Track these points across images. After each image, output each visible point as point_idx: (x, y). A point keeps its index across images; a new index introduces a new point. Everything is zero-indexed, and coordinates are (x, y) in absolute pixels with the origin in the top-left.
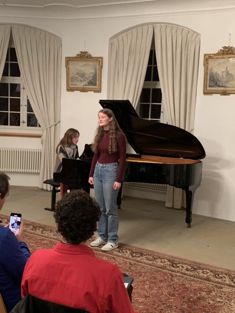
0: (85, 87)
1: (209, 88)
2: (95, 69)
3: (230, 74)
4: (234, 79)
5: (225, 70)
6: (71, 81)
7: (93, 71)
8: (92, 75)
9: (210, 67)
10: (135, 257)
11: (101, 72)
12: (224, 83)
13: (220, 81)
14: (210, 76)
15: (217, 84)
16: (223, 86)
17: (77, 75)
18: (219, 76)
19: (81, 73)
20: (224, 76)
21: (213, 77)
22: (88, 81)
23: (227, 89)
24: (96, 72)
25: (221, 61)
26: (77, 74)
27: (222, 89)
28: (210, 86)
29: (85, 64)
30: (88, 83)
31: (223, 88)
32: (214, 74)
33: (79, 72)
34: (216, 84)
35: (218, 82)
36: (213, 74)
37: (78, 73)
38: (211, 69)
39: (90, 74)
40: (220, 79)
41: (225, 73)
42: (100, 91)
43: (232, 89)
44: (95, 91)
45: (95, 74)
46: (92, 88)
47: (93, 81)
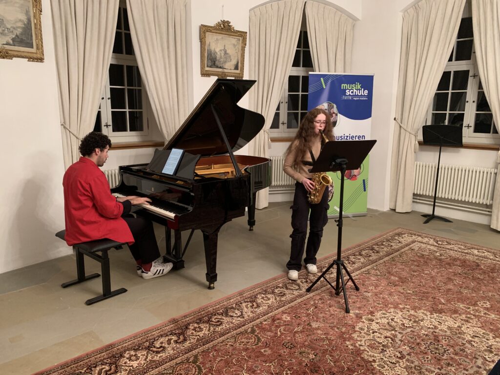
0: (7, 47)
1: (207, 69)
3: (227, 54)
4: (231, 60)
5: (223, 48)
7: (24, 18)
8: (20, 24)
9: (207, 43)
11: (41, 21)
12: (222, 63)
14: (207, 53)
15: (216, 64)
16: (220, 68)
18: (217, 55)
20: (223, 55)
21: (211, 55)
22: (14, 36)
23: (225, 71)
24: (29, 20)
25: (220, 37)
27: (220, 70)
28: (207, 66)
30: (13, 40)
31: (221, 69)
32: (212, 52)
34: (214, 64)
35: (217, 62)
36: (211, 52)
38: (209, 45)
39: (16, 22)
40: (218, 58)
41: (223, 52)
42: (41, 60)
43: (230, 71)
44: (32, 59)
45: (28, 23)
46: (23, 52)
47: (24, 38)
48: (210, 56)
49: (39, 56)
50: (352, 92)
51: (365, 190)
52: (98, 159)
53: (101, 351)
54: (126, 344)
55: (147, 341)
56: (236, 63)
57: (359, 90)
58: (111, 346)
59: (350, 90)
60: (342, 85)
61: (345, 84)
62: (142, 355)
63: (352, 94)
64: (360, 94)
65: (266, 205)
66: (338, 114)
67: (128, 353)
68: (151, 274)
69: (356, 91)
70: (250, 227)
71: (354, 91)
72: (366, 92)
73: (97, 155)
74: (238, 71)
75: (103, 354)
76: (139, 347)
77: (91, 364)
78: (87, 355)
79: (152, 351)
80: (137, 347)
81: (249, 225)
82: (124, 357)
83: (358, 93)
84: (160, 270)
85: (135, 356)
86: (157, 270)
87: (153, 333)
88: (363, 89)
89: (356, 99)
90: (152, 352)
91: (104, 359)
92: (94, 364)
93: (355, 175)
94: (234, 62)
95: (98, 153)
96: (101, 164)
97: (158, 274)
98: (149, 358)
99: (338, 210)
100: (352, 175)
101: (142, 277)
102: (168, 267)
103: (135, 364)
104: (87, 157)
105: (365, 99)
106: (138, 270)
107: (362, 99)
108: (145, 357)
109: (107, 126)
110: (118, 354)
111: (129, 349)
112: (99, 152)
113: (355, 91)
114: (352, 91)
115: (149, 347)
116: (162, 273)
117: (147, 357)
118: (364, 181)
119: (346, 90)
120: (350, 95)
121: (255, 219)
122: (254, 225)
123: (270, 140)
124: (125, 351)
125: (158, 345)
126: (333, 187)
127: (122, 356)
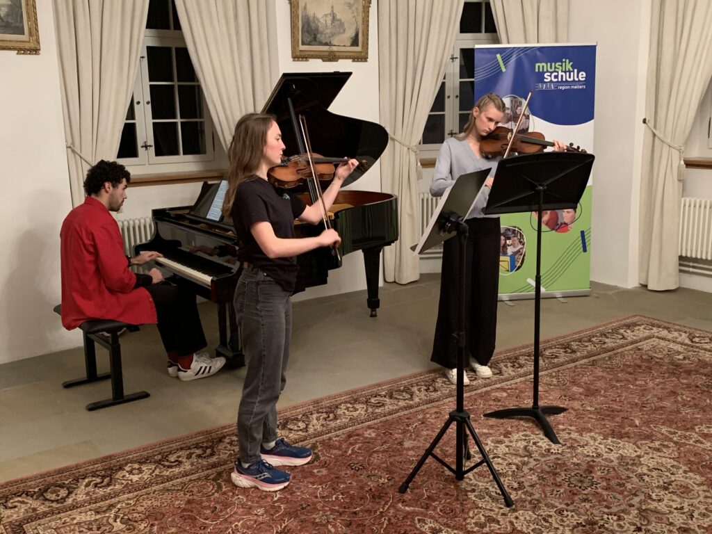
1: (302, 48)
3: (338, 20)
4: (344, 30)
5: (329, 12)
9: (301, 4)
12: (330, 37)
13: (322, 33)
14: (302, 22)
15: (317, 39)
16: (326, 44)
18: (319, 24)
20: (329, 22)
21: (309, 24)
23: (335, 49)
27: (326, 48)
28: (303, 44)
31: (328, 47)
32: (311, 19)
34: (315, 38)
35: (319, 36)
36: (308, 19)
38: (305, 8)
40: (321, 29)
41: (329, 19)
42: (35, 51)
43: (343, 49)
44: (22, 50)
46: (10, 41)
47: (10, 21)
48: (306, 26)
49: (32, 45)
50: (556, 77)
51: (585, 250)
52: (109, 199)
53: (95, 462)
54: (131, 457)
55: (160, 454)
56: (354, 35)
57: (570, 72)
58: (110, 457)
59: (552, 73)
60: (537, 65)
61: (541, 63)
62: (147, 469)
63: (556, 80)
64: (572, 79)
65: (415, 277)
66: (531, 116)
67: (130, 466)
68: (191, 373)
69: (564, 74)
70: (372, 311)
71: (557, 75)
72: (583, 75)
73: (107, 192)
74: (358, 49)
75: (97, 465)
76: (147, 460)
77: (80, 476)
78: (77, 466)
79: (162, 465)
80: (144, 460)
81: (369, 307)
82: (124, 470)
83: (566, 77)
84: (206, 367)
85: (138, 469)
86: (201, 368)
87: (172, 445)
88: (576, 70)
89: (563, 88)
90: (162, 467)
91: (97, 471)
92: (83, 475)
93: (565, 223)
94: (350, 33)
95: (108, 189)
96: (115, 206)
97: (203, 373)
98: (157, 472)
99: (534, 284)
100: (559, 223)
101: (178, 377)
102: (219, 363)
103: (135, 478)
104: (93, 196)
105: (581, 87)
106: (170, 367)
107: (576, 87)
108: (151, 471)
109: (146, 147)
110: (116, 466)
111: (132, 462)
112: (111, 188)
113: (560, 73)
114: (556, 74)
115: (160, 460)
116: (209, 372)
117: (153, 472)
118: (582, 233)
119: (544, 73)
120: (551, 81)
121: (379, 297)
122: (378, 307)
123: (419, 164)
124: (126, 464)
125: (172, 458)
126: (523, 244)
127: (121, 468)
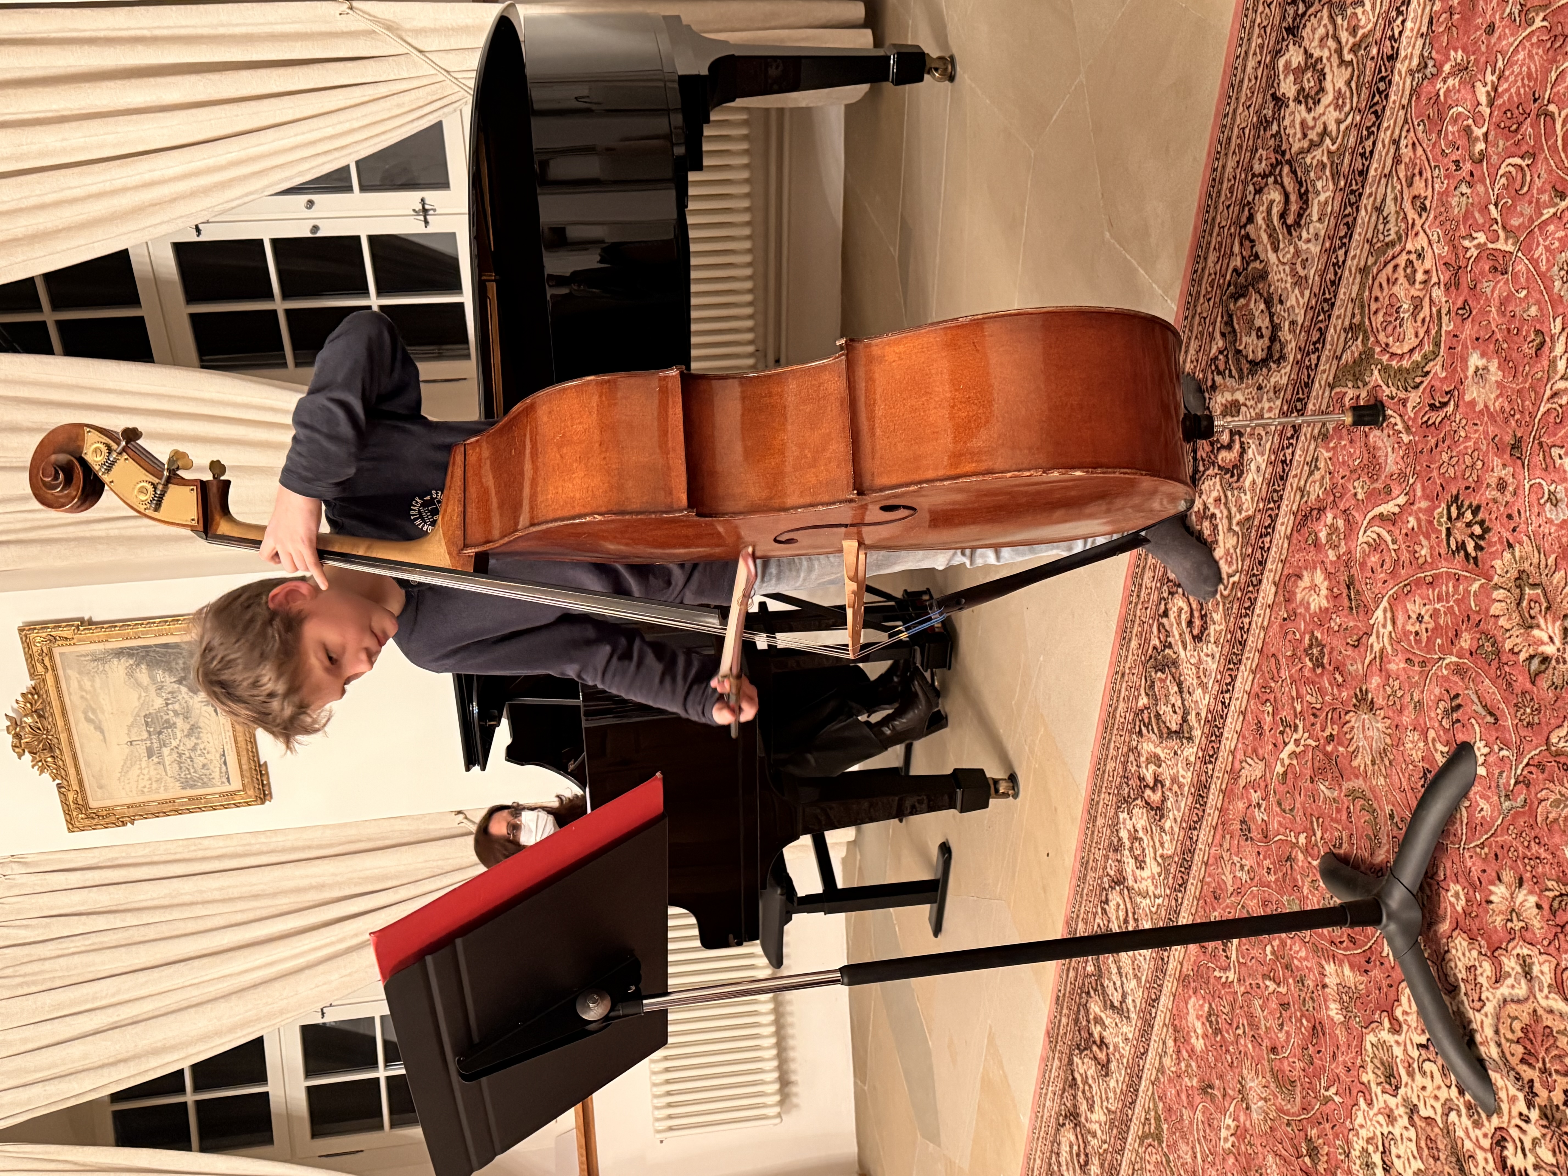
2: (100, 659)
6: (205, 785)
7: (119, 668)
8: (143, 674)
10: (1273, 338)
11: (112, 624)
17: (160, 755)
19: (145, 735)
22: (184, 689)
24: (120, 653)
26: (155, 760)
29: (88, 720)
33: (142, 750)
37: (150, 753)
39: (139, 684)
45: (130, 655)
